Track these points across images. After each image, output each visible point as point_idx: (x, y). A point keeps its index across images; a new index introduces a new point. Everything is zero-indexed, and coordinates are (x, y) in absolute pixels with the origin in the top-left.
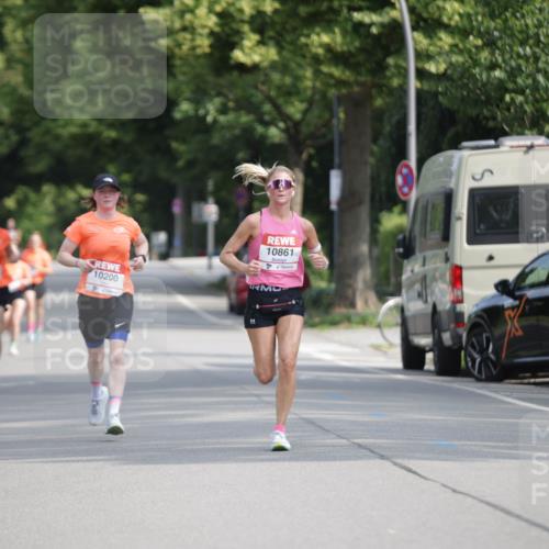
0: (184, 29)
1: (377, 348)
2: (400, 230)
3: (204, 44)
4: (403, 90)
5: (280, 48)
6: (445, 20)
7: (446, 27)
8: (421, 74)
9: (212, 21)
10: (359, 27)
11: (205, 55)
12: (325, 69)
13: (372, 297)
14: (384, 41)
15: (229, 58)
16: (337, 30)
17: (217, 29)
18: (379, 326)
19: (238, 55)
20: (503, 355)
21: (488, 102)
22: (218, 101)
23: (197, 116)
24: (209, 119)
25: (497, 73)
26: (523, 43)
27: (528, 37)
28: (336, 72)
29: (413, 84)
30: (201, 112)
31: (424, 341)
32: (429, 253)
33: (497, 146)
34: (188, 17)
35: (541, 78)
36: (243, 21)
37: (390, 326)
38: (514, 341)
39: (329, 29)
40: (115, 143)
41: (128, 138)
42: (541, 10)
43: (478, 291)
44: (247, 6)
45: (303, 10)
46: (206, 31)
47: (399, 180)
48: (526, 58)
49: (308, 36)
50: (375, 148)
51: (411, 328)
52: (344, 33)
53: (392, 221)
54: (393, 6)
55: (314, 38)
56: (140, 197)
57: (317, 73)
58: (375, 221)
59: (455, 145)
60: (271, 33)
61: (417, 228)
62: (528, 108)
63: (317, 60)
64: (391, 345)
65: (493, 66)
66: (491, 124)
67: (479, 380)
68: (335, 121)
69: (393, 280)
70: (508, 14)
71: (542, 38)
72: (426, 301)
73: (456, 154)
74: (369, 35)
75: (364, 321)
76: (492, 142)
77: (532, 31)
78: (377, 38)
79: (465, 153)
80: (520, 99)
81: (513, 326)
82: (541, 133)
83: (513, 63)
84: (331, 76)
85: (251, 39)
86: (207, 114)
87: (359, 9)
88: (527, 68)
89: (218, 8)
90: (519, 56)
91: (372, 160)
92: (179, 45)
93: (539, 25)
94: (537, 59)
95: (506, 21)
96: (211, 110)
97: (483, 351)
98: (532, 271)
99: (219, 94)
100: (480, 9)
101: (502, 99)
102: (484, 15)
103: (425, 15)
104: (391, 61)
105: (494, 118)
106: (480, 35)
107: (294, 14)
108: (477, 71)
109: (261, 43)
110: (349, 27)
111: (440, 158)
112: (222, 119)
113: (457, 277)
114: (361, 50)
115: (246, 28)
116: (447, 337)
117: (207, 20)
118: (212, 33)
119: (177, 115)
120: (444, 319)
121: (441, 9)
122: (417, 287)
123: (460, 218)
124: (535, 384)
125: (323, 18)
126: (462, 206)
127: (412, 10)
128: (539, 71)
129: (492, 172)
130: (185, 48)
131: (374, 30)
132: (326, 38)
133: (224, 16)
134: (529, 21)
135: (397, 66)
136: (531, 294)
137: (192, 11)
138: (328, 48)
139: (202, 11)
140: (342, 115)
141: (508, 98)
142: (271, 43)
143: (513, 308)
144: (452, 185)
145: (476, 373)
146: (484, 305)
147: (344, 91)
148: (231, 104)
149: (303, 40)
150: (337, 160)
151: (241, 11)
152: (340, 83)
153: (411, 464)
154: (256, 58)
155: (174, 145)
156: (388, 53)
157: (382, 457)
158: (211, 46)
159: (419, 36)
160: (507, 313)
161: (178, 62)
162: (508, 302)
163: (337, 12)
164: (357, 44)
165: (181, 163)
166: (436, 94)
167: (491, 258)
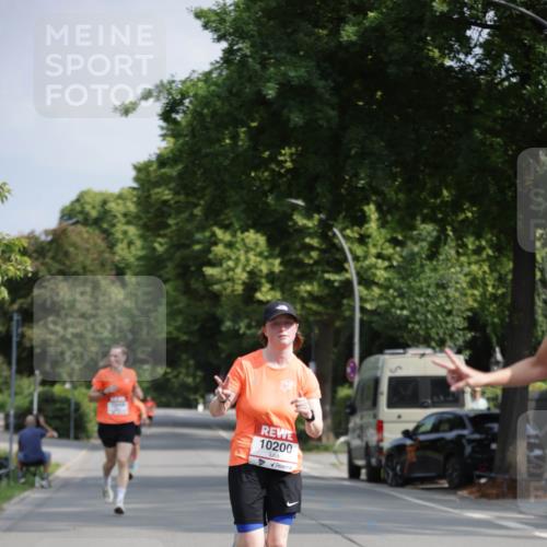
0: (228, 280)
1: (333, 465)
2: (348, 398)
3: (239, 288)
4: (352, 319)
5: (283, 292)
6: (376, 280)
7: (377, 284)
8: (363, 309)
9: (244, 276)
10: (328, 283)
11: (239, 295)
12: (308, 305)
13: (331, 436)
14: (342, 291)
15: (253, 297)
16: (315, 284)
17: (247, 281)
18: (335, 452)
19: (259, 296)
20: (405, 472)
21: (400, 327)
22: (246, 321)
23: (234, 330)
24: (241, 332)
25: (405, 312)
26: (420, 296)
27: (423, 292)
28: (314, 307)
29: (358, 315)
30: (237, 327)
31: (360, 462)
32: (365, 413)
33: (404, 353)
34: (231, 273)
35: (429, 316)
36: (261, 277)
37: (341, 452)
38: (412, 464)
39: (310, 283)
40: (187, 343)
41: (194, 340)
42: (430, 278)
43: (392, 436)
44: (264, 268)
45: (296, 271)
46: (240, 282)
47: (349, 370)
48: (421, 304)
49: (299, 286)
50: (335, 350)
51: (354, 455)
52: (320, 285)
53: (344, 392)
54: (346, 271)
55: (302, 287)
56: (199, 373)
57: (303, 307)
58: (334, 392)
59: (381, 352)
60: (278, 284)
61: (358, 397)
62: (422, 333)
63: (303, 300)
64: (342, 464)
65: (403, 308)
66: (401, 340)
67: (391, 485)
68: (312, 335)
69: (343, 426)
70: (411, 280)
71: (431, 293)
72: (362, 440)
73: (381, 357)
74: (333, 287)
75: (326, 449)
76: (401, 351)
77: (425, 289)
78: (338, 288)
79: (387, 357)
80: (417, 327)
81: (411, 456)
82: (429, 346)
83: (414, 307)
84: (310, 309)
85: (266, 287)
86: (240, 328)
87: (328, 272)
88: (422, 310)
89: (248, 269)
90: (417, 302)
91: (333, 357)
92: (225, 289)
93: (429, 286)
94: (427, 305)
95: (409, 283)
96: (242, 327)
97: (394, 469)
98: (423, 425)
99: (247, 317)
100: (396, 275)
101: (407, 326)
102: (399, 279)
103: (365, 277)
104: (345, 301)
105: (403, 337)
106: (395, 290)
107: (291, 274)
108: (393, 310)
109: (272, 289)
110: (322, 281)
111: (372, 359)
112: (248, 332)
113: (380, 427)
114: (329, 295)
115: (263, 281)
116: (374, 461)
117: (241, 275)
118: (244, 283)
119: (223, 329)
120: (373, 450)
121: (375, 275)
122: (358, 432)
123: (382, 394)
124: (423, 489)
125: (307, 276)
126: (384, 387)
127: (358, 274)
128: (428, 311)
129: (400, 368)
130: (229, 290)
131: (336, 284)
132: (308, 288)
133: (252, 273)
134: (424, 284)
135: (349, 305)
136: (422, 438)
137: (233, 270)
138: (310, 293)
139: (239, 270)
140: (317, 331)
141: (410, 326)
142: (278, 289)
143: (411, 445)
144: (379, 374)
145: (389, 481)
146: (396, 443)
147: (318, 318)
148: (254, 324)
149: (296, 288)
150: (313, 356)
151: (261, 271)
152: (316, 313)
153: (353, 537)
154: (269, 298)
155: (220, 345)
156: (344, 297)
157: (336, 532)
158: (244, 290)
159: (362, 288)
160: (408, 449)
161: (224, 299)
162: (409, 442)
163: (315, 273)
164: (326, 291)
165: (223, 355)
166: (371, 322)
167: (399, 417)
